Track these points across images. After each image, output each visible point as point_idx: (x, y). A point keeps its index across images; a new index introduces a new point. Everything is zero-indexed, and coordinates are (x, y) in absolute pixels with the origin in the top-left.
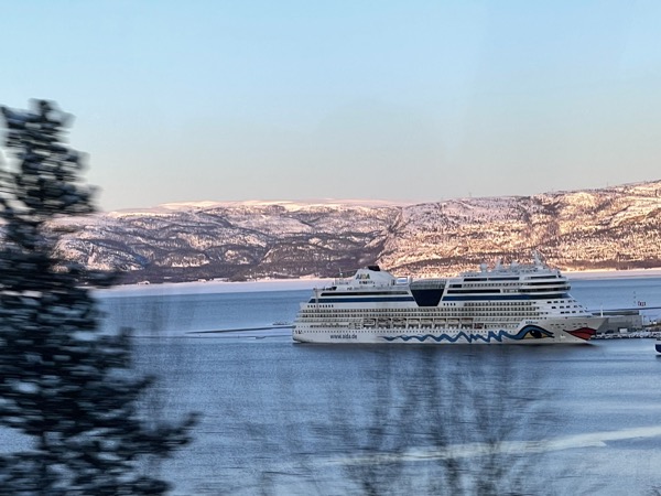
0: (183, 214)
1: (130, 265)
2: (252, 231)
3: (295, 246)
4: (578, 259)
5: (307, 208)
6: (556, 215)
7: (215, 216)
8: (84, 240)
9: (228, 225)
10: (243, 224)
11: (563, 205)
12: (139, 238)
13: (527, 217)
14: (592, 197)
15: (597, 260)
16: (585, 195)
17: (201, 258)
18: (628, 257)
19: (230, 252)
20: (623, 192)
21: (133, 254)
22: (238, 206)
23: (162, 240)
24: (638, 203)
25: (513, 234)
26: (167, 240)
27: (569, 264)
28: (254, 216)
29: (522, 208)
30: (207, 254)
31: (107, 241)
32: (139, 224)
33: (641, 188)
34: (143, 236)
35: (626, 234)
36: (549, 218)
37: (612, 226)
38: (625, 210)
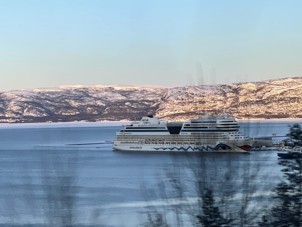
0: (68, 90)
1: (43, 114)
2: (99, 99)
3: (119, 106)
4: (247, 114)
5: (124, 89)
6: (238, 93)
7: (82, 91)
8: (22, 102)
9: (88, 96)
10: (95, 96)
11: (241, 89)
12: (48, 101)
13: (224, 94)
14: (254, 86)
15: (256, 114)
16: (251, 84)
17: (76, 111)
18: (270, 113)
19: (89, 108)
20: (268, 84)
21: (44, 108)
22: (93, 87)
23: (58, 102)
24: (275, 89)
25: (218, 102)
26: (60, 102)
27: (243, 116)
28: (100, 92)
29: (223, 90)
30: (78, 109)
31: (33, 103)
32: (48, 95)
33: (277, 82)
34: (49, 100)
35: (270, 102)
36: (234, 95)
37: (263, 99)
38: (269, 91)
